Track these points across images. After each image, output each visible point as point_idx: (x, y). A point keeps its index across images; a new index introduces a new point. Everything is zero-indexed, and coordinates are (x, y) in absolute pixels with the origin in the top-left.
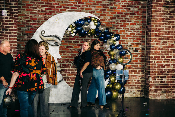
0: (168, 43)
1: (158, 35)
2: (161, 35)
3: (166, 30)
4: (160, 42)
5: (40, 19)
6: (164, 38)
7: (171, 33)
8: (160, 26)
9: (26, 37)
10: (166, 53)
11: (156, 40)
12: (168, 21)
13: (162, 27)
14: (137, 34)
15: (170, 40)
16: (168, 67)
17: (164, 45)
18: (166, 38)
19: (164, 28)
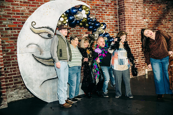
0: (137, 29)
1: (130, 23)
2: (132, 23)
3: (135, 19)
4: (131, 29)
5: (23, 12)
6: (134, 26)
7: (138, 21)
8: (131, 16)
9: (10, 31)
10: (136, 38)
11: (129, 28)
12: (136, 11)
13: (132, 17)
14: (112, 24)
15: (138, 27)
16: (138, 50)
17: (135, 32)
18: (136, 25)
19: (134, 17)
